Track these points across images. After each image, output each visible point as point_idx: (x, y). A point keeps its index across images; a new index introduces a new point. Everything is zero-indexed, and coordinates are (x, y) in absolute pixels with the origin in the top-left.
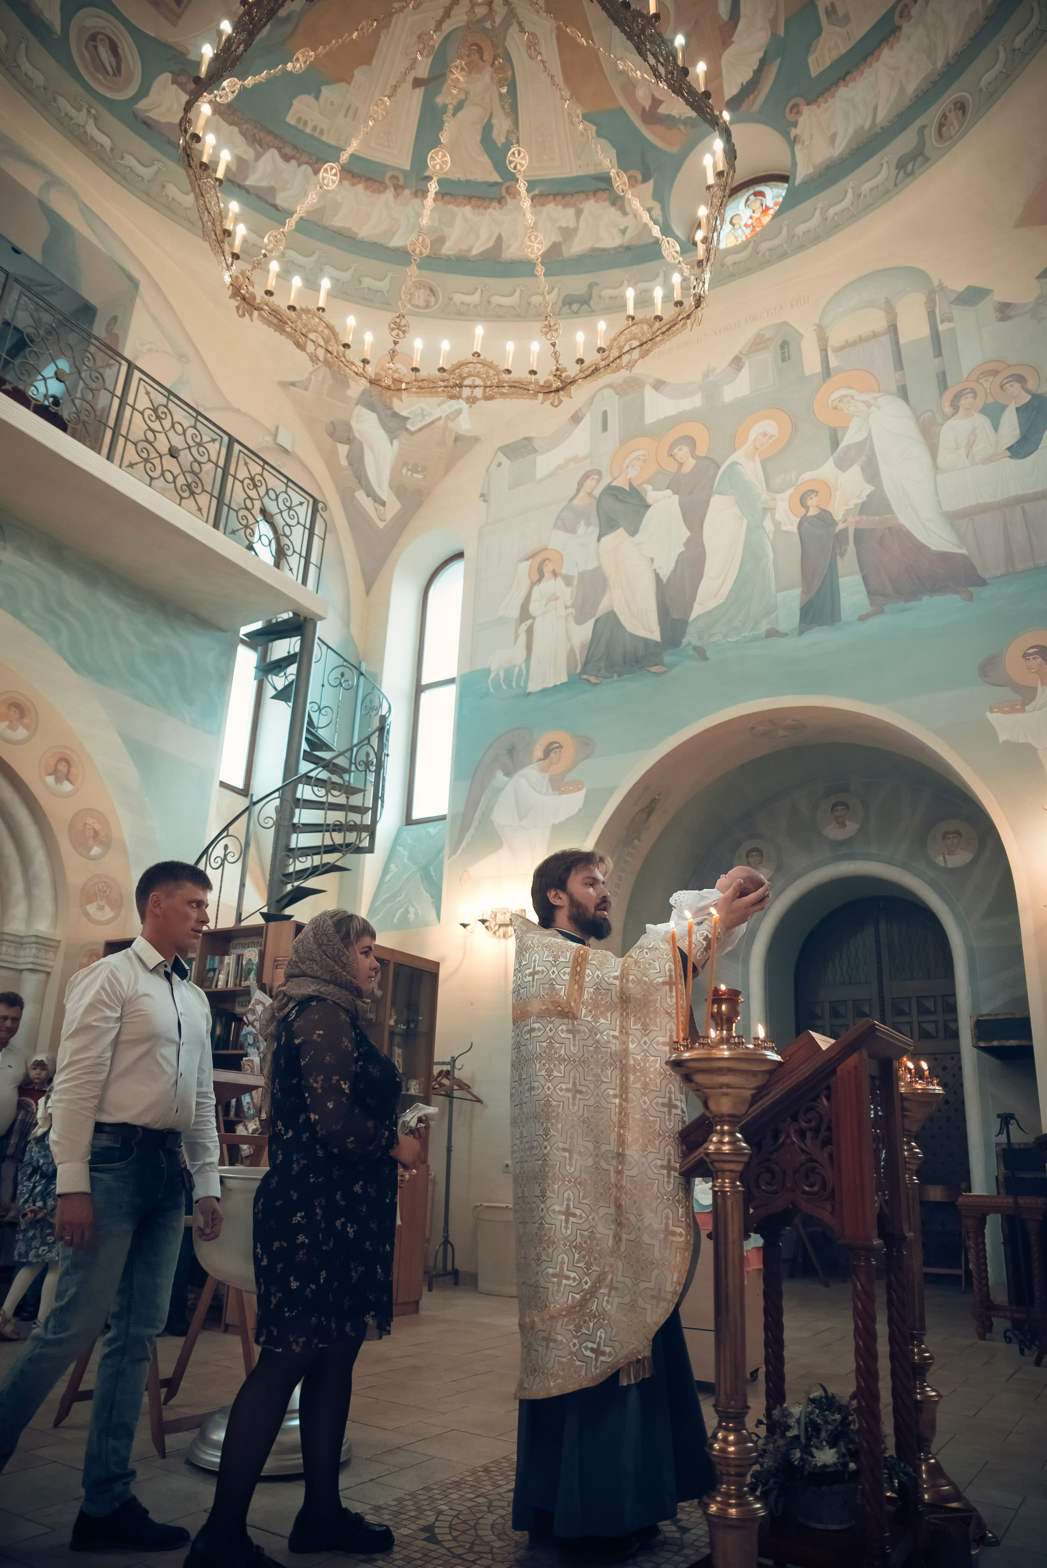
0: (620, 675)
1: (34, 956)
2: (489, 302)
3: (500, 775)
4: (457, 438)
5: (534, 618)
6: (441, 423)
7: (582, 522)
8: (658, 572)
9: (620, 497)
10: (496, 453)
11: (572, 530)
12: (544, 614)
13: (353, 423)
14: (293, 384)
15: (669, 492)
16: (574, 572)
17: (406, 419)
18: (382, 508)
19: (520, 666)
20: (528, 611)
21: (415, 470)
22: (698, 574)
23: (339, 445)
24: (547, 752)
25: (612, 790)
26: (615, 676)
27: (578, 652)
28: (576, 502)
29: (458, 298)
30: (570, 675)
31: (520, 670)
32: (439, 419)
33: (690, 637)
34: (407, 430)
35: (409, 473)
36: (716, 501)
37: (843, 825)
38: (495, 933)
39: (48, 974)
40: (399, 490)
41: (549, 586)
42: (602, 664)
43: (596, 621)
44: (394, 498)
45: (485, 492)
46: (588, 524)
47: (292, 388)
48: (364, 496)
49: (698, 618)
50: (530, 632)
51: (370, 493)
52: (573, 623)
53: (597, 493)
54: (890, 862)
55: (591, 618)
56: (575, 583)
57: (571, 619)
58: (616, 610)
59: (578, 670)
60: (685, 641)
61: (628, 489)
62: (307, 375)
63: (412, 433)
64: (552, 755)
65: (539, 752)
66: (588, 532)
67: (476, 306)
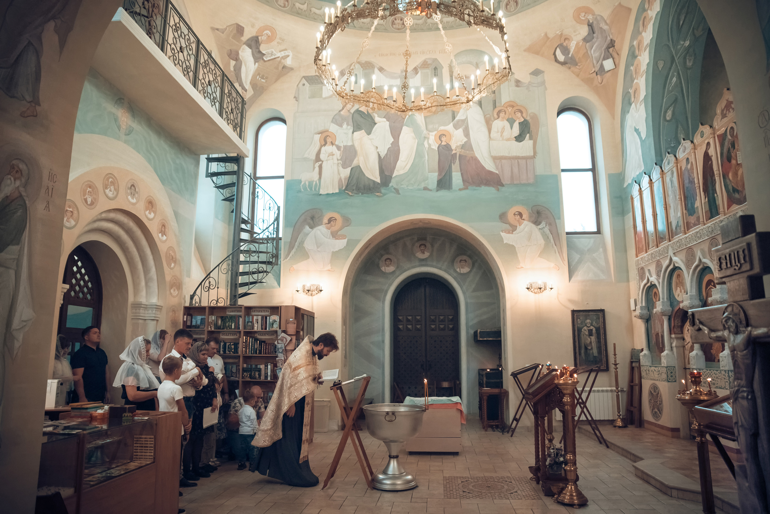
0: (362, 194)
1: (155, 314)
2: (311, 10)
3: (307, 228)
4: (284, 67)
5: (323, 161)
6: (279, 59)
7: (345, 123)
8: (379, 153)
9: (363, 116)
10: (302, 78)
11: (341, 126)
12: (327, 160)
13: (240, 52)
14: (217, 29)
15: (385, 119)
16: (341, 145)
17: (264, 54)
18: (245, 92)
19: (316, 182)
20: (319, 157)
21: (262, 78)
22: (397, 159)
23: (231, 60)
24: (330, 221)
25: (358, 241)
26: (360, 194)
27: (343, 181)
28: (342, 113)
29: (298, 5)
30: (340, 189)
31: (316, 183)
32: (279, 57)
33: (393, 184)
34: (263, 59)
35: (260, 79)
36: (404, 128)
37: (423, 253)
38: (307, 293)
39: (157, 320)
40: (254, 85)
41: (328, 148)
42: (354, 188)
43: (352, 169)
44: (251, 89)
45: (297, 96)
46: (348, 125)
47: (216, 31)
48: (238, 85)
49: (396, 176)
50: (320, 167)
51: (241, 85)
52: (341, 167)
53: (352, 111)
54: (440, 269)
55: (349, 167)
56: (342, 150)
57: (340, 165)
58: (360, 166)
59: (344, 188)
60: (391, 185)
61: (366, 113)
62: (225, 27)
63: (265, 61)
64: (332, 223)
65: (325, 220)
66: (347, 129)
67: (305, 11)
